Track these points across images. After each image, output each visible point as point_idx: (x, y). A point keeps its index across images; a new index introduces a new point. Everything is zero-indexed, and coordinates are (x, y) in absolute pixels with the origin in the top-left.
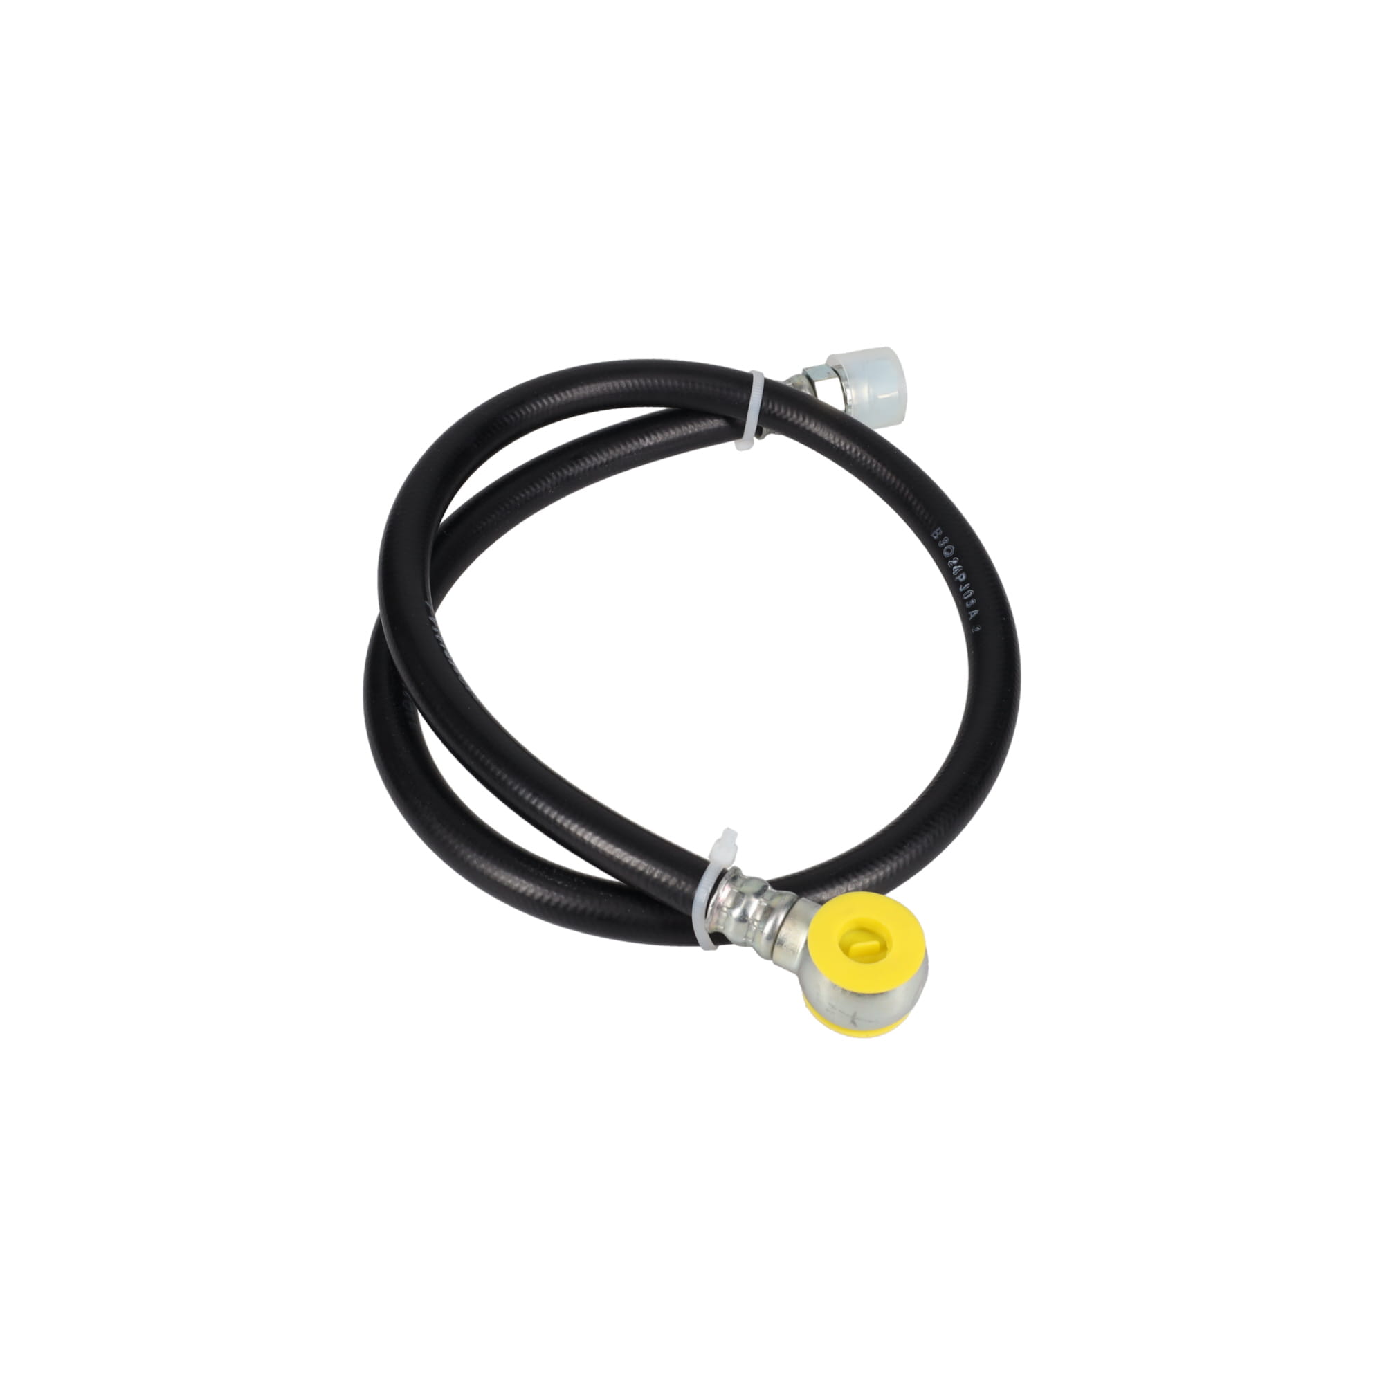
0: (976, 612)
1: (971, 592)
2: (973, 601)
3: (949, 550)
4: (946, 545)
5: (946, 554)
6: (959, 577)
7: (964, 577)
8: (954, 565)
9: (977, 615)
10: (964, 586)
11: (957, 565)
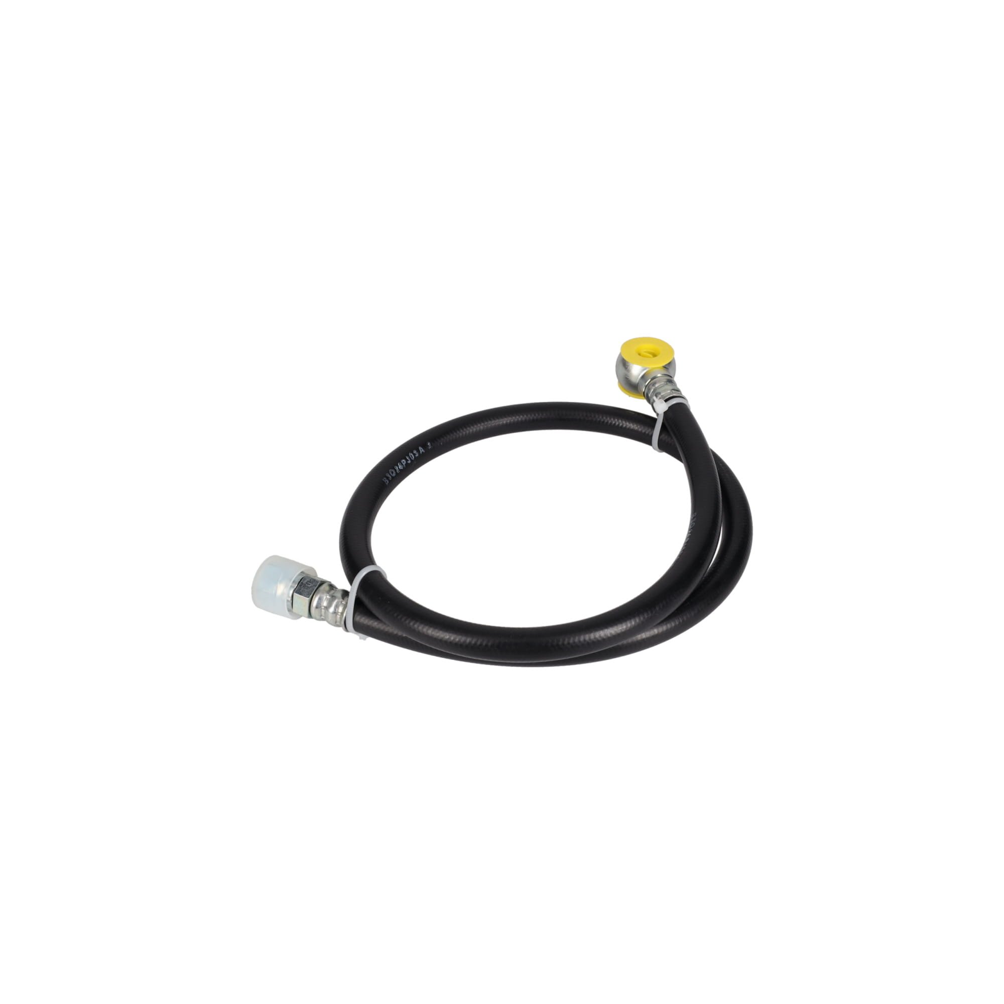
0: (420, 448)
1: (411, 454)
2: (415, 452)
3: (392, 472)
4: (390, 475)
5: (394, 475)
6: (404, 464)
7: (404, 461)
8: (399, 468)
9: (422, 447)
10: (408, 460)
11: (398, 466)
